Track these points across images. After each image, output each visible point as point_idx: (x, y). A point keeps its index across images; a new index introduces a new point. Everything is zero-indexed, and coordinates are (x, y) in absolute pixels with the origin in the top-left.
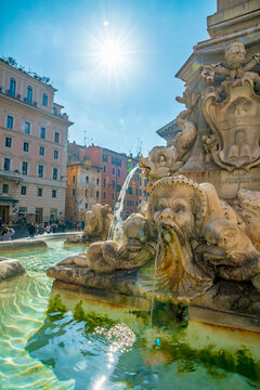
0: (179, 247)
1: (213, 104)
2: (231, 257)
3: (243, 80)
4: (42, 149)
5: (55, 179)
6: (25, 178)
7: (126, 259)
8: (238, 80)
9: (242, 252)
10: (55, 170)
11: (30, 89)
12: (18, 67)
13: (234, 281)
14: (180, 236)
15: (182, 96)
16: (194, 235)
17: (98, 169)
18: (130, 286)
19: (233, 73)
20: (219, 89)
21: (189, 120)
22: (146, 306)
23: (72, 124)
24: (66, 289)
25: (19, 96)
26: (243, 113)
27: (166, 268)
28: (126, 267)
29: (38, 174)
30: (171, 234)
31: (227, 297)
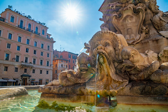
0: (108, 65)
1: (116, 19)
2: (137, 67)
3: (128, 7)
4: (42, 53)
5: (48, 65)
6: (34, 66)
7: (80, 78)
8: (126, 7)
9: (142, 64)
10: (48, 62)
11: (37, 28)
12: (32, 19)
13: (140, 80)
14: (108, 59)
15: (102, 18)
16: (115, 59)
17: (67, 61)
18: (83, 90)
19: (124, 5)
20: (118, 13)
21: (106, 27)
22: (92, 99)
23: (55, 42)
24: (47, 97)
25: (32, 31)
26: (130, 21)
27: (102, 79)
28: (80, 82)
29: (40, 64)
30: (103, 58)
31: (138, 87)
